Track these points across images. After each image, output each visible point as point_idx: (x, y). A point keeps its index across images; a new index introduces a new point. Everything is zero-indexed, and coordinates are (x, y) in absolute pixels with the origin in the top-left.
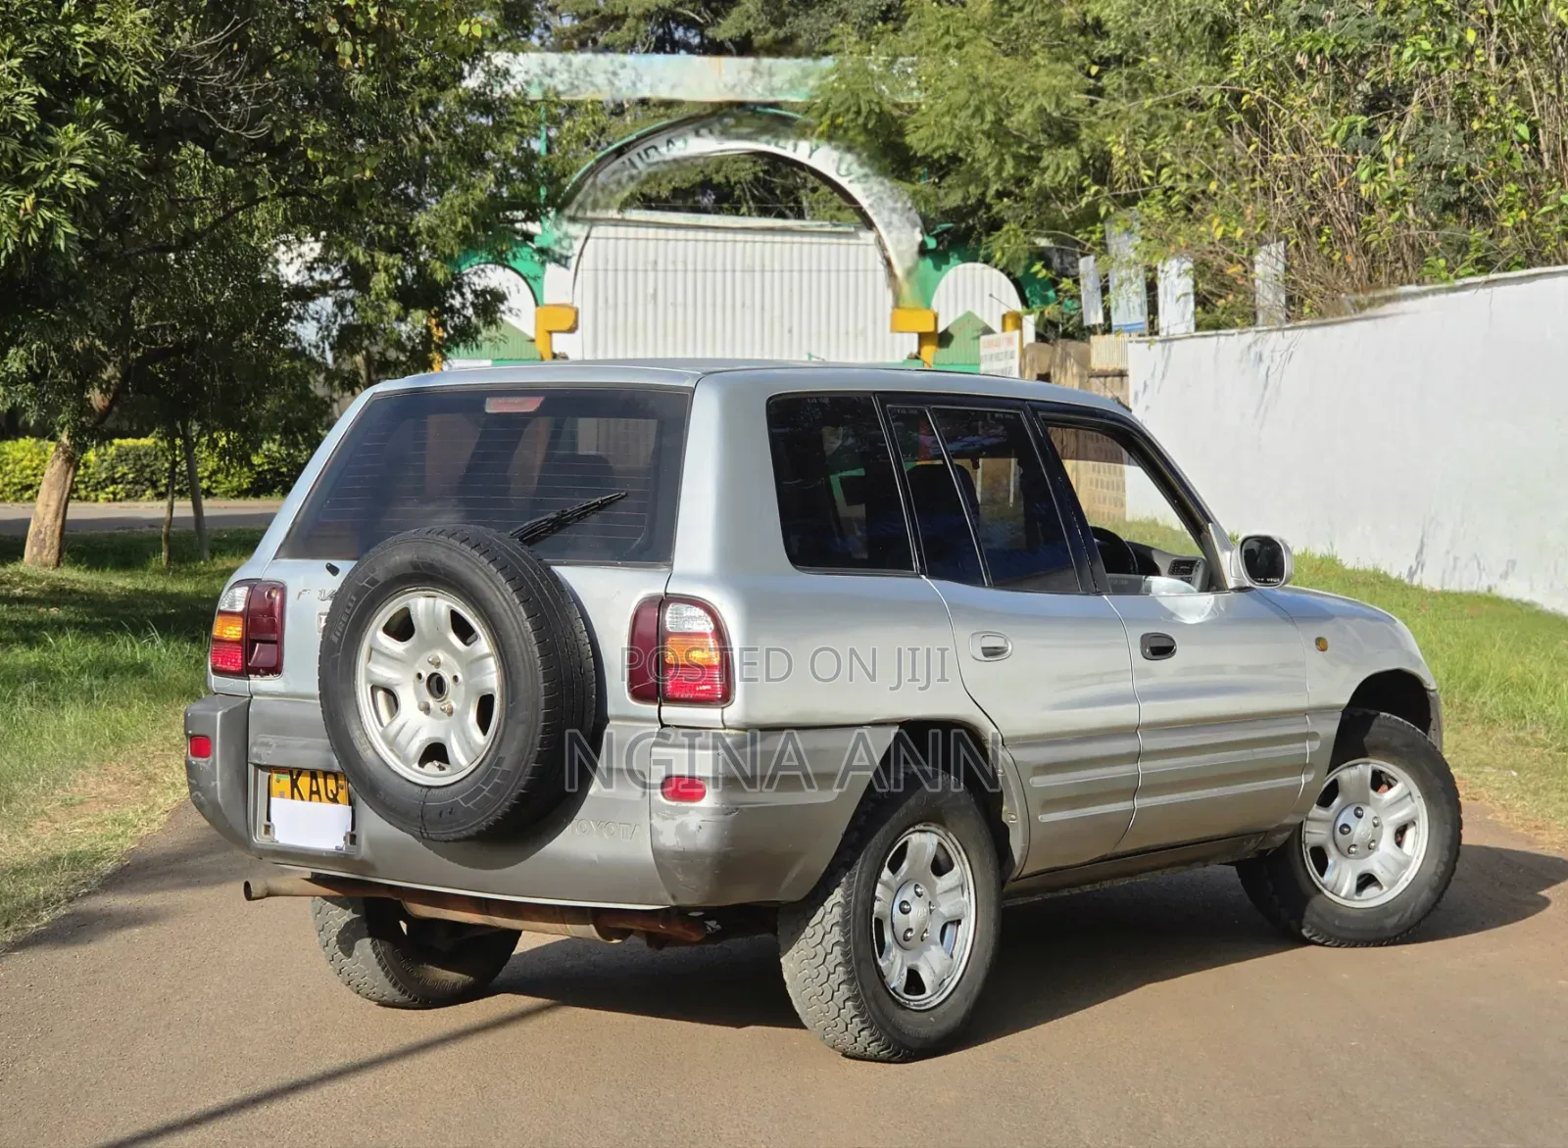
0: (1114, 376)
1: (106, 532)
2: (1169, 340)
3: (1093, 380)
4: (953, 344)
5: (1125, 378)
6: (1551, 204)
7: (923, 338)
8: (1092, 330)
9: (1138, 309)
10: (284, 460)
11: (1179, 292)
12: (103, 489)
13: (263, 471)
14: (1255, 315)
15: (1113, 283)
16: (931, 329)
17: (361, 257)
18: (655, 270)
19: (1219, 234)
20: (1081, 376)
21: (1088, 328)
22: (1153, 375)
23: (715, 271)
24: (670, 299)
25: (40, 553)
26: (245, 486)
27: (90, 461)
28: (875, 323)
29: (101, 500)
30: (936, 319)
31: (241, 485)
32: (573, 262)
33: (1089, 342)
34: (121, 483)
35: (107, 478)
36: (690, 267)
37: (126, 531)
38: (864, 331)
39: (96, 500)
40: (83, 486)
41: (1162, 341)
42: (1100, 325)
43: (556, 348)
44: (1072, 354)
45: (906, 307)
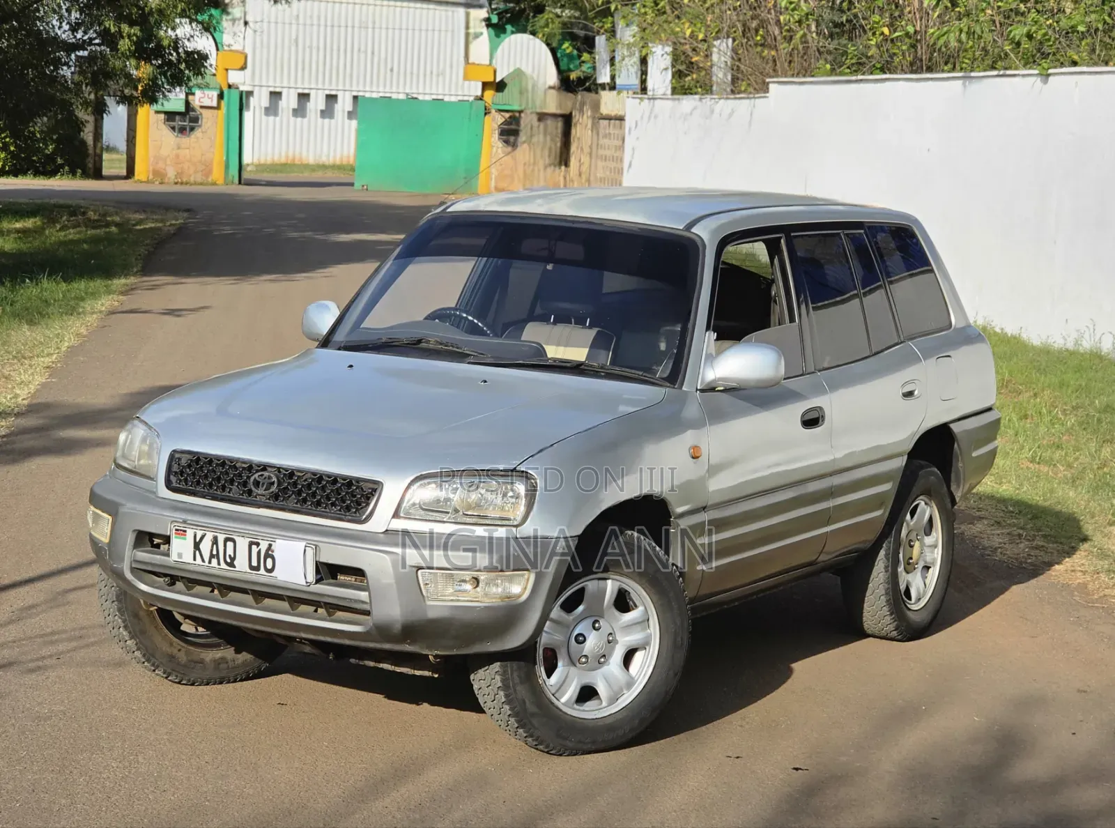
0: (616, 119)
2: (653, 98)
3: (601, 121)
4: (506, 90)
5: (623, 121)
6: (901, 31)
7: (486, 85)
8: (603, 86)
9: (634, 75)
11: (663, 66)
14: (711, 87)
15: (618, 59)
16: (492, 80)
17: (112, 27)
19: (688, 32)
20: (594, 118)
21: (600, 85)
22: (642, 117)
23: (340, 26)
24: (308, 43)
26: (7, 169)
28: (451, 67)
30: (495, 72)
33: (600, 95)
36: (322, 22)
38: (443, 74)
41: (649, 99)
42: (608, 84)
43: (231, 81)
44: (588, 102)
45: (474, 64)
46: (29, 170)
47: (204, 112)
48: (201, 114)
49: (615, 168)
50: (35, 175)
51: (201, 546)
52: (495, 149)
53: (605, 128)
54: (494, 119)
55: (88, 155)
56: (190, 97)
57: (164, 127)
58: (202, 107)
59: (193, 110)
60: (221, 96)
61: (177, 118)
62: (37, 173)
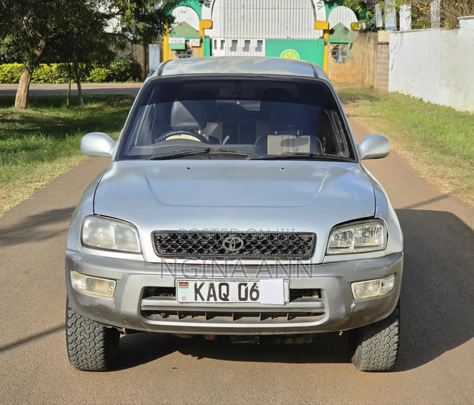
0: (385, 44)
1: (52, 95)
2: (403, 32)
3: (378, 45)
4: (334, 33)
5: (388, 45)
7: (325, 31)
8: (379, 29)
9: (393, 22)
10: (116, 70)
11: (407, 16)
12: (57, 79)
13: (110, 74)
14: (430, 24)
15: (385, 13)
16: (327, 28)
18: (244, 8)
20: (375, 44)
22: (397, 44)
23: (263, 9)
24: (249, 18)
25: (20, 104)
26: (104, 79)
27: (53, 70)
29: (57, 83)
30: (329, 25)
31: (102, 78)
32: (211, 5)
33: (378, 33)
34: (63, 77)
35: (58, 76)
36: (255, 7)
37: (59, 95)
39: (55, 83)
40: (50, 78)
41: (401, 33)
42: (381, 27)
43: (206, 34)
44: (372, 37)
45: (319, 21)
46: (114, 79)
47: (194, 49)
48: (193, 50)
49: (385, 68)
50: (117, 81)
51: (201, 291)
52: (330, 61)
53: (380, 49)
54: (329, 47)
55: (141, 71)
56: (187, 43)
57: (176, 57)
58: (193, 47)
59: (189, 48)
60: (201, 41)
61: (182, 52)
62: (118, 80)
